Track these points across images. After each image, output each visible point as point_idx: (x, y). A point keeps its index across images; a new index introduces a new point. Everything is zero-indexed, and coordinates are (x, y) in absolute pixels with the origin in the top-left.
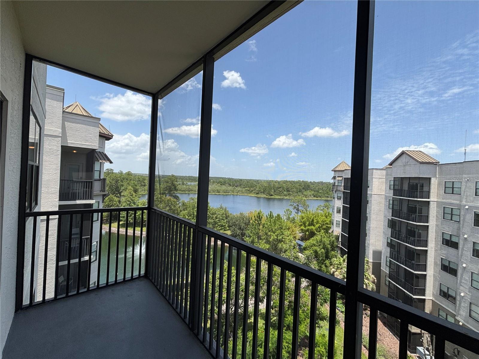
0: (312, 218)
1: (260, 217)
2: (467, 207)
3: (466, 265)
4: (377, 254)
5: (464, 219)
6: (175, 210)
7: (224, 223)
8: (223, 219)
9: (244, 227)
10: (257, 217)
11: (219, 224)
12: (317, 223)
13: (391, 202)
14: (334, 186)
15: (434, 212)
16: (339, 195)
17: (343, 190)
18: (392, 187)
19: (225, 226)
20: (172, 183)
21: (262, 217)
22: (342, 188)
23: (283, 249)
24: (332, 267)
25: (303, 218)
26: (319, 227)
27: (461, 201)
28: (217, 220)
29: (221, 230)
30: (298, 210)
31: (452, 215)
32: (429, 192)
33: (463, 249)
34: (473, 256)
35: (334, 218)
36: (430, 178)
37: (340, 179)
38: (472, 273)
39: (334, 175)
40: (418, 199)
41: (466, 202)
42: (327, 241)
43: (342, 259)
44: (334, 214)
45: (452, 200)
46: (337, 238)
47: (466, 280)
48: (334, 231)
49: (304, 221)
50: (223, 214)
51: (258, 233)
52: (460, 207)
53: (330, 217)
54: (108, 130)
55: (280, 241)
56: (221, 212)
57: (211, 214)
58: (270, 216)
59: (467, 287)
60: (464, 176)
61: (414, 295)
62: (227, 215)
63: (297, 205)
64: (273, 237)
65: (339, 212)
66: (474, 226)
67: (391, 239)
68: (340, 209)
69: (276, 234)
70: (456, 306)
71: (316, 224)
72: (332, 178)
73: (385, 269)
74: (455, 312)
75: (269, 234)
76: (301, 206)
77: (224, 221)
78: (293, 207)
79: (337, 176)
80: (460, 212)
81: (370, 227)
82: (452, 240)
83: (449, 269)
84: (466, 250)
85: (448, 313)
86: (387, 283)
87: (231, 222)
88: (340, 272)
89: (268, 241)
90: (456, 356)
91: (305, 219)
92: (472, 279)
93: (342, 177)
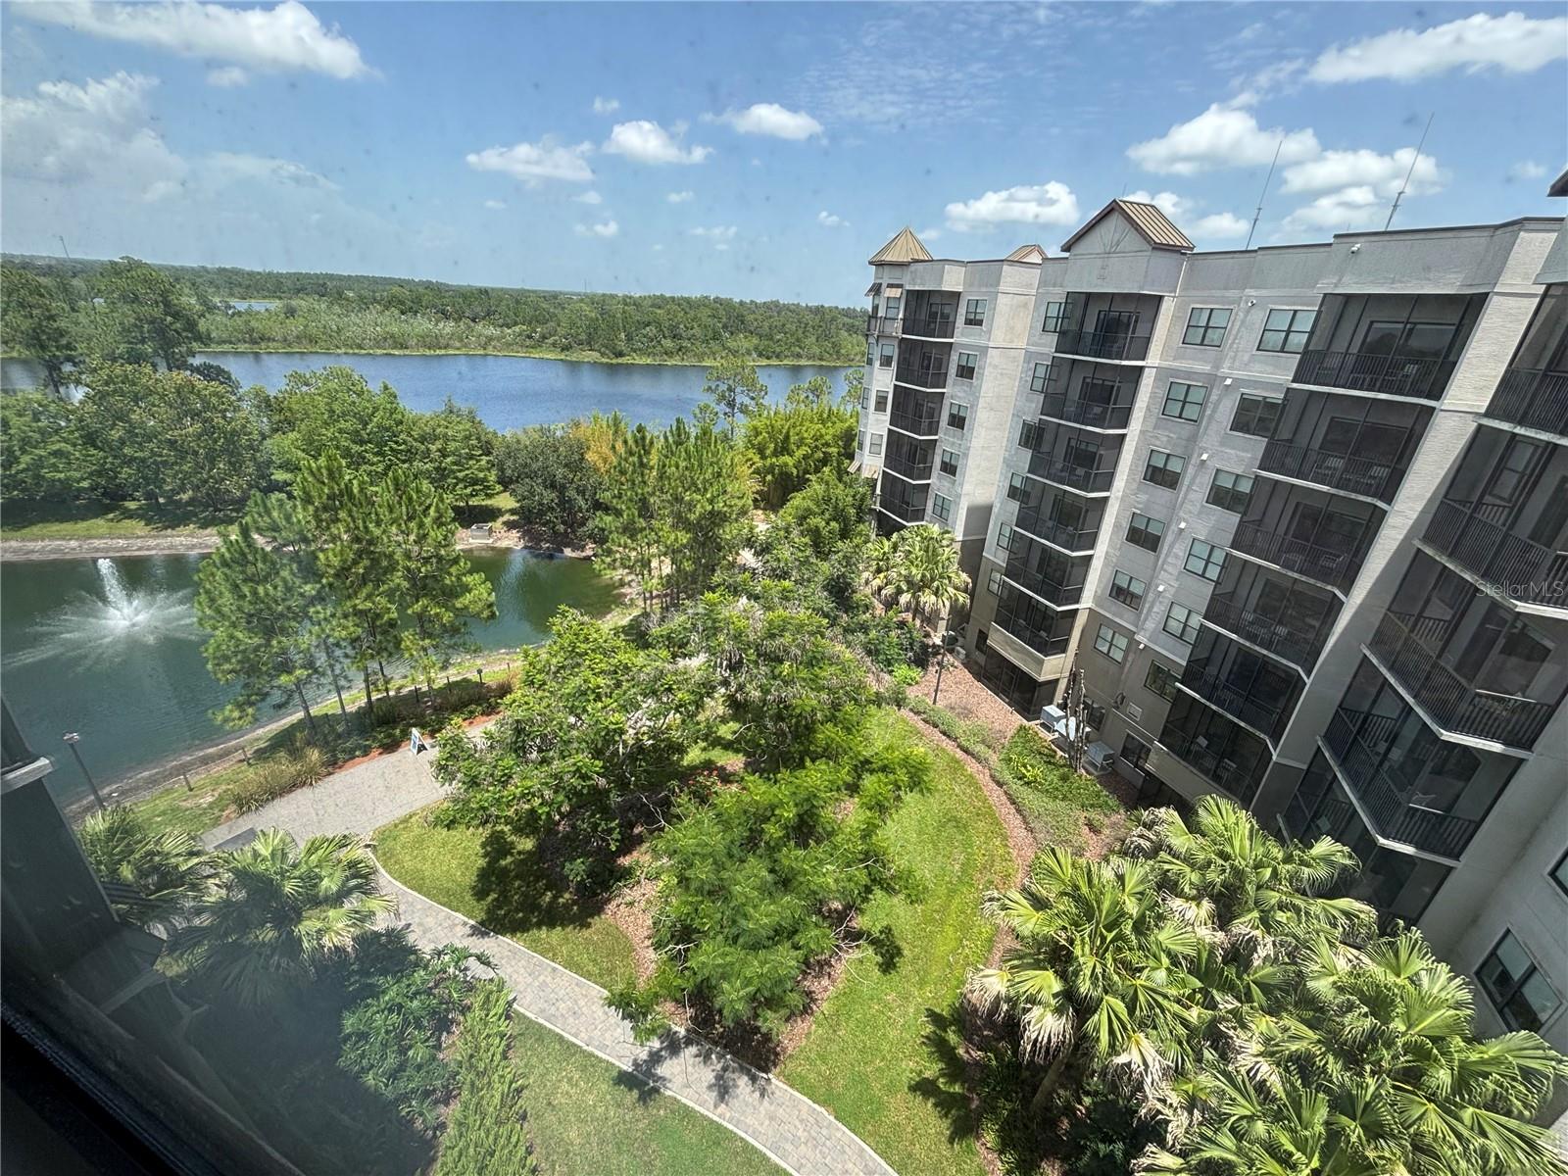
0: (784, 431)
1: (647, 441)
2: (1228, 382)
3: (1187, 522)
5: (1213, 411)
6: (234, 432)
7: (481, 470)
8: (471, 457)
9: (565, 477)
10: (636, 442)
11: (461, 475)
12: (801, 443)
13: (1041, 372)
14: (873, 321)
15: (1145, 397)
16: (888, 352)
17: (900, 335)
18: (1052, 325)
19: (485, 479)
21: (652, 443)
22: (896, 329)
25: (757, 434)
26: (805, 457)
27: (1217, 367)
28: (449, 460)
29: (472, 495)
30: (731, 404)
31: (1185, 402)
32: (1148, 340)
33: (1188, 490)
34: (1207, 502)
35: (865, 426)
36: (1161, 298)
37: (896, 293)
38: (1194, 539)
39: (876, 278)
40: (1124, 363)
41: (1229, 368)
42: (844, 496)
43: (888, 544)
44: (867, 415)
45: (1198, 363)
46: (872, 484)
47: (1177, 556)
48: (864, 466)
49: (759, 443)
50: (468, 438)
52: (1211, 381)
56: (461, 427)
57: (415, 440)
58: (679, 435)
59: (1176, 573)
60: (1249, 292)
61: (1059, 606)
62: (483, 438)
63: (730, 389)
64: (702, 507)
65: (881, 405)
66: (1232, 430)
67: (1025, 476)
68: (886, 398)
69: (708, 496)
70: (1141, 613)
71: (795, 449)
72: (870, 290)
73: (995, 555)
74: (1135, 625)
75: (687, 498)
76: (742, 392)
77: (478, 461)
78: (714, 397)
79: (884, 285)
80: (1207, 397)
81: (968, 449)
82: (1168, 468)
83: (1143, 537)
84: (1195, 489)
85: (1118, 629)
86: (995, 587)
87: (509, 463)
88: (885, 577)
89: (681, 522)
90: (1117, 708)
91: (764, 434)
92: (1189, 554)
93: (901, 286)
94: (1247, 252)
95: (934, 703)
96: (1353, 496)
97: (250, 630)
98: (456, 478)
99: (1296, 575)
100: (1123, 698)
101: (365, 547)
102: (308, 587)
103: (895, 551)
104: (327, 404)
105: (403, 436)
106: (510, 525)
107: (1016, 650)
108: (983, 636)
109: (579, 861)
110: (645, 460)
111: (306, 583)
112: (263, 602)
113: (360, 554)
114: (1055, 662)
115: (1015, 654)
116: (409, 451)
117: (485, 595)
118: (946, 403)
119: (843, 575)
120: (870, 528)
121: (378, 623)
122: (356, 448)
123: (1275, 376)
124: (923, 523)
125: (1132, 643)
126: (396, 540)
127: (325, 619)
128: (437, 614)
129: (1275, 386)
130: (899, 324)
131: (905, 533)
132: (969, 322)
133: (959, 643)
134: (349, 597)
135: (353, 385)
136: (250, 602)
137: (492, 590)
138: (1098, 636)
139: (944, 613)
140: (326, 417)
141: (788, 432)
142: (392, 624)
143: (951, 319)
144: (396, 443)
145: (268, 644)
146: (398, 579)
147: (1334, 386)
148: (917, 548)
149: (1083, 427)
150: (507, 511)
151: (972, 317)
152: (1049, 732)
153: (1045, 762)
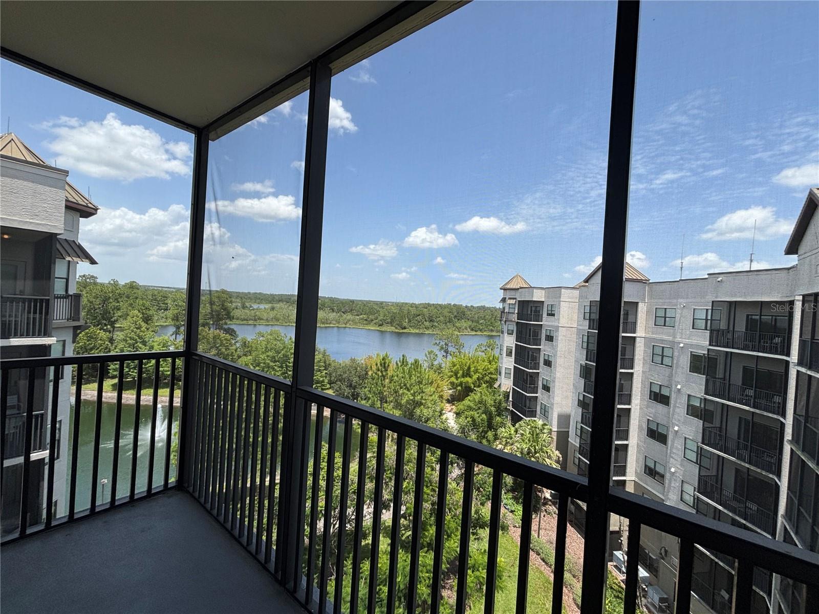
0: (467, 365)
1: (387, 365)
2: (682, 345)
3: (679, 427)
4: (564, 419)
5: (678, 361)
6: (228, 355)
7: (321, 377)
9: (356, 382)
10: (381, 365)
12: (476, 372)
13: (585, 339)
14: (503, 314)
15: (640, 352)
16: (511, 328)
17: (517, 321)
18: (587, 316)
19: (323, 381)
20: (223, 305)
21: (389, 366)
22: (515, 317)
23: (422, 417)
24: (498, 443)
25: (454, 366)
26: (478, 379)
27: (675, 337)
30: (447, 352)
31: (663, 356)
32: (635, 323)
33: (675, 406)
34: (687, 414)
35: (502, 364)
36: (637, 303)
37: (513, 302)
38: (685, 438)
39: (504, 295)
40: (625, 334)
41: (680, 338)
42: (490, 400)
43: (513, 429)
44: (502, 358)
45: (664, 335)
46: (507, 395)
47: (678, 449)
48: (502, 385)
49: (455, 370)
51: (381, 393)
52: (673, 345)
53: (496, 362)
54: (87, 196)
55: (419, 404)
58: (403, 362)
59: (680, 460)
60: (680, 300)
62: (327, 363)
63: (446, 344)
64: (406, 397)
65: (509, 354)
66: (690, 371)
67: (584, 395)
68: (512, 350)
70: (665, 487)
71: (473, 374)
72: (501, 301)
73: (574, 441)
74: (664, 495)
75: (401, 392)
76: (452, 346)
77: (321, 373)
78: (438, 347)
79: (507, 298)
80: (673, 353)
81: (555, 378)
82: (662, 393)
83: (656, 434)
84: (679, 407)
86: (577, 461)
87: (334, 374)
88: (511, 449)
90: (663, 559)
91: (458, 366)
92: (685, 448)
93: (515, 299)
95: (538, 537)
96: (765, 414)
99: (747, 465)
100: (666, 551)
103: (516, 434)
104: (265, 345)
114: (618, 520)
118: (542, 353)
120: (507, 420)
123: (701, 342)
124: (533, 418)
129: (702, 347)
130: (516, 316)
131: (521, 423)
132: (549, 315)
135: (278, 337)
140: (264, 350)
141: (470, 366)
143: (541, 313)
147: (733, 348)
148: (528, 432)
151: (550, 312)
152: (620, 572)
153: (615, 596)
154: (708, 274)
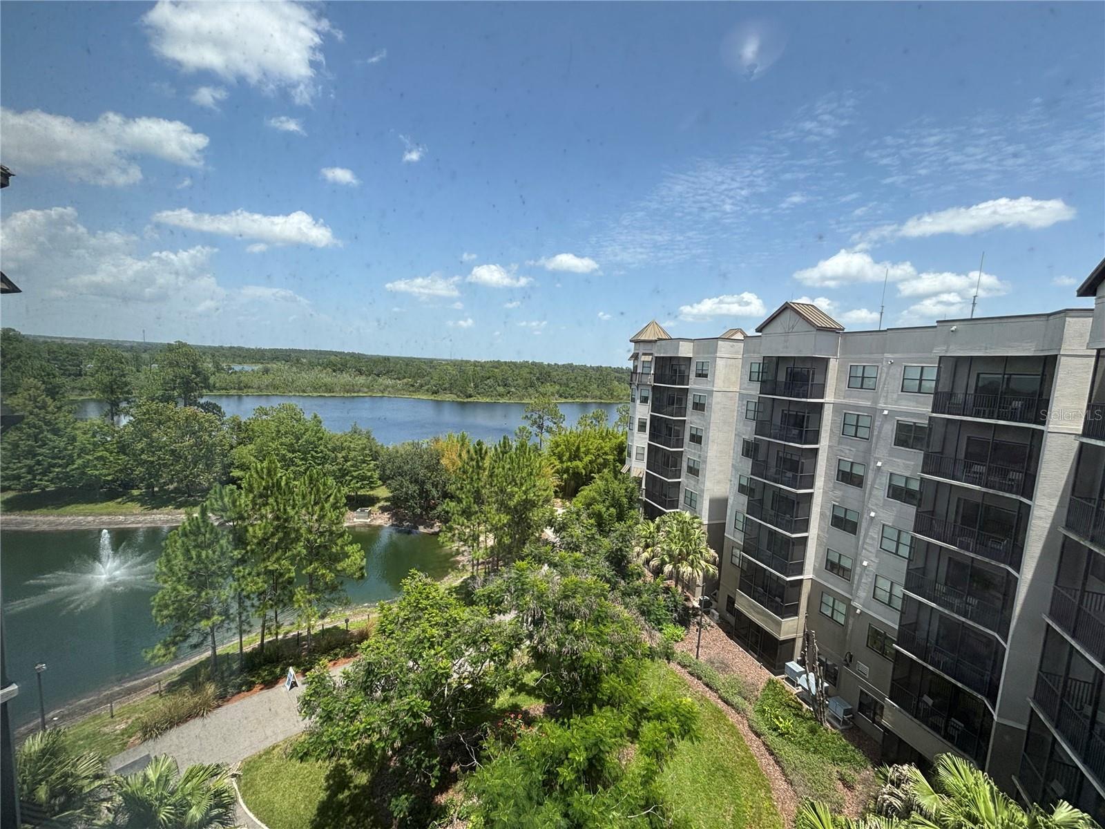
0: (576, 444)
1: (483, 451)
2: (886, 412)
3: (876, 512)
4: (719, 505)
5: (879, 432)
6: (214, 445)
7: (369, 471)
8: (364, 462)
9: (425, 476)
10: (476, 452)
11: (355, 474)
12: (587, 452)
13: (752, 407)
14: (634, 376)
15: (827, 422)
16: (645, 394)
17: (653, 384)
18: (755, 376)
19: (371, 477)
20: (195, 367)
21: (486, 452)
22: (650, 380)
25: (558, 445)
26: (591, 462)
27: (876, 401)
28: (349, 464)
29: (361, 488)
31: (857, 426)
32: (823, 385)
33: (872, 488)
34: (888, 497)
35: (632, 441)
36: (827, 360)
37: (649, 358)
38: (884, 525)
39: (635, 349)
40: (809, 400)
41: (885, 404)
42: (620, 490)
43: (652, 525)
44: (633, 434)
46: (638, 481)
47: (873, 539)
48: (632, 469)
49: (559, 452)
50: (364, 449)
52: (873, 412)
53: (610, 439)
56: (360, 442)
57: (329, 450)
58: (505, 447)
59: (874, 551)
60: (887, 356)
61: (787, 576)
62: (374, 449)
63: (540, 417)
64: (519, 497)
65: (642, 427)
66: (895, 445)
67: (749, 477)
68: (646, 423)
69: (524, 488)
70: (853, 583)
71: (584, 456)
72: (632, 357)
73: (734, 535)
74: (851, 594)
75: (508, 490)
76: (548, 419)
77: (368, 464)
78: (529, 422)
79: (641, 354)
80: (872, 422)
81: (706, 458)
82: (854, 472)
83: (843, 522)
84: (877, 487)
85: (837, 597)
86: (736, 561)
87: (389, 466)
88: (652, 551)
89: (503, 507)
90: (847, 665)
91: (562, 446)
92: (882, 537)
93: (651, 354)
94: (880, 331)
95: (697, 658)
96: (1001, 493)
97: (188, 584)
98: (352, 476)
99: (972, 555)
100: (851, 657)
101: (282, 523)
102: (236, 553)
103: (658, 532)
104: (277, 426)
105: (321, 447)
106: (384, 509)
107: (758, 613)
108: (731, 601)
109: (404, 797)
110: (481, 464)
111: (235, 549)
112: (203, 563)
113: (277, 529)
114: (791, 623)
115: (758, 616)
116: (324, 457)
117: (359, 560)
118: (687, 427)
119: (620, 549)
120: (639, 513)
121: (280, 580)
122: (290, 455)
123: (920, 409)
124: (678, 510)
125: (850, 609)
126: (304, 519)
127: (243, 577)
128: (323, 575)
129: (920, 416)
130: (651, 378)
131: (665, 517)
132: (698, 375)
133: (713, 606)
134: (264, 560)
135: (295, 415)
136: (195, 563)
137: (365, 557)
138: (822, 602)
139: (699, 581)
140: (274, 435)
141: (579, 445)
142: (290, 581)
143: (686, 374)
144: (316, 452)
145: (199, 596)
146: (300, 548)
147: (963, 415)
148: (675, 529)
149: (786, 443)
150: (383, 499)
151: (700, 372)
152: (794, 686)
153: (794, 714)
154: (937, 322)
